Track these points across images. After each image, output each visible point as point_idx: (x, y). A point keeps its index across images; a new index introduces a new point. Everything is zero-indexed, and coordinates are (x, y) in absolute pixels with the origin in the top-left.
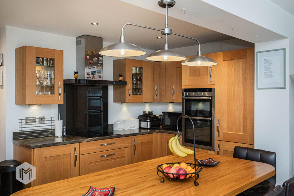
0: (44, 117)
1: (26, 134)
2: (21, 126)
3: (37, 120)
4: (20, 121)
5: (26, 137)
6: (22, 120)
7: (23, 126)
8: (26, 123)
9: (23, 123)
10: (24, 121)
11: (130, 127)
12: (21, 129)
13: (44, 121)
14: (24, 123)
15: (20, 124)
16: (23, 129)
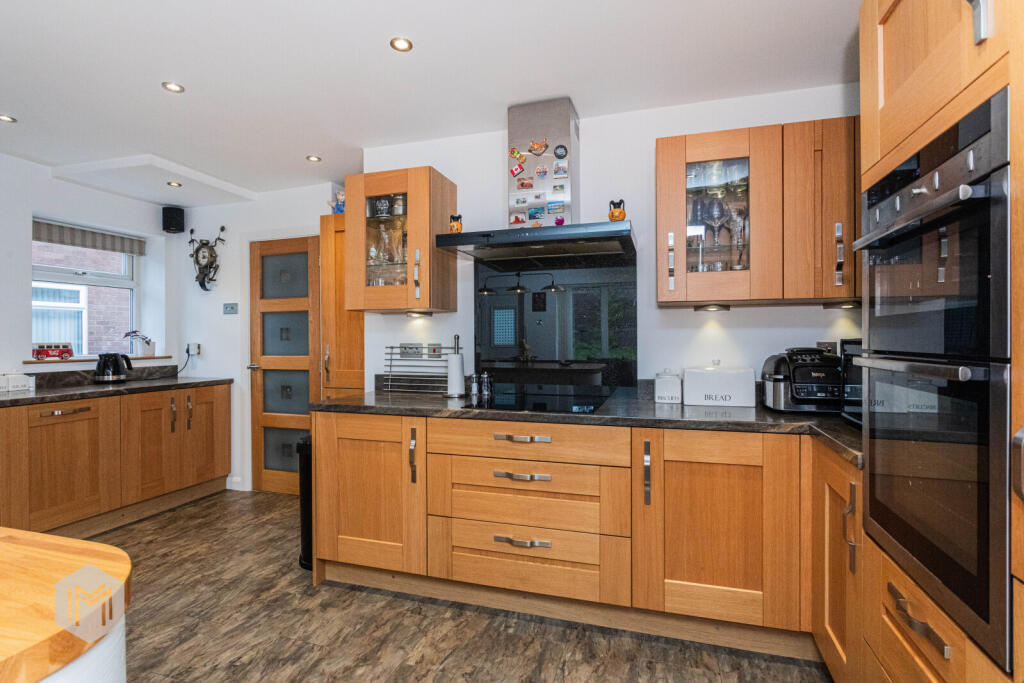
0: (440, 345)
1: (399, 380)
2: (388, 363)
3: (425, 351)
4: (389, 351)
5: (399, 387)
6: (392, 348)
7: (394, 363)
8: (402, 354)
9: (394, 357)
10: (398, 351)
11: (708, 397)
12: (388, 369)
13: (439, 356)
14: (398, 357)
15: (389, 357)
16: (394, 369)
